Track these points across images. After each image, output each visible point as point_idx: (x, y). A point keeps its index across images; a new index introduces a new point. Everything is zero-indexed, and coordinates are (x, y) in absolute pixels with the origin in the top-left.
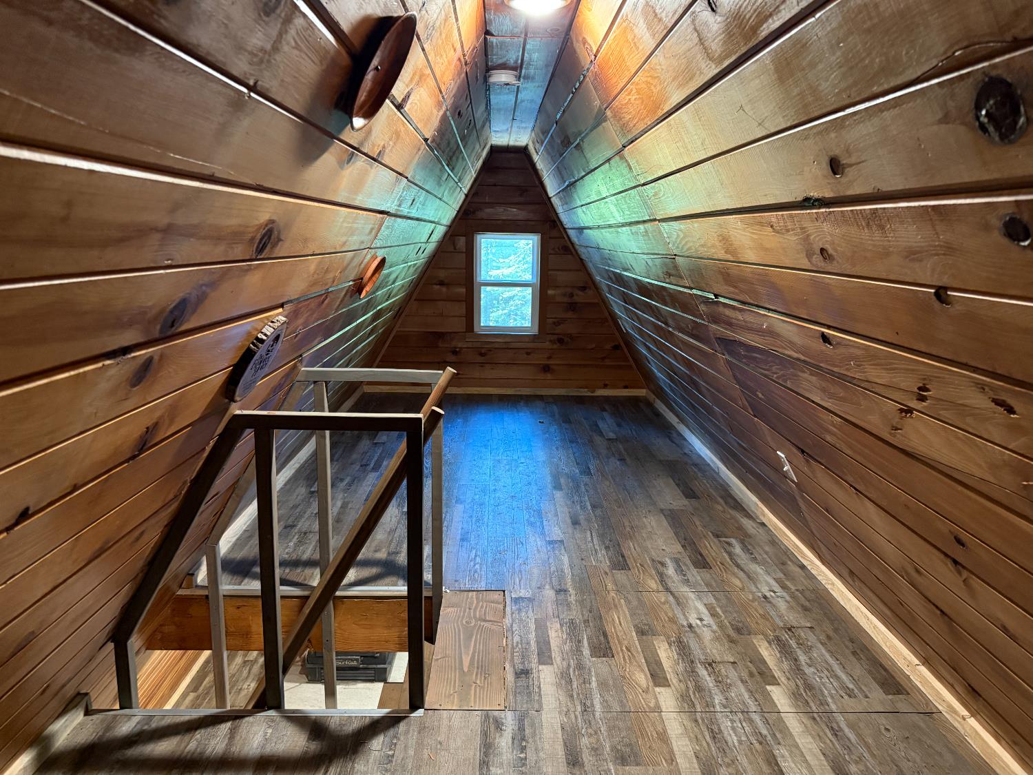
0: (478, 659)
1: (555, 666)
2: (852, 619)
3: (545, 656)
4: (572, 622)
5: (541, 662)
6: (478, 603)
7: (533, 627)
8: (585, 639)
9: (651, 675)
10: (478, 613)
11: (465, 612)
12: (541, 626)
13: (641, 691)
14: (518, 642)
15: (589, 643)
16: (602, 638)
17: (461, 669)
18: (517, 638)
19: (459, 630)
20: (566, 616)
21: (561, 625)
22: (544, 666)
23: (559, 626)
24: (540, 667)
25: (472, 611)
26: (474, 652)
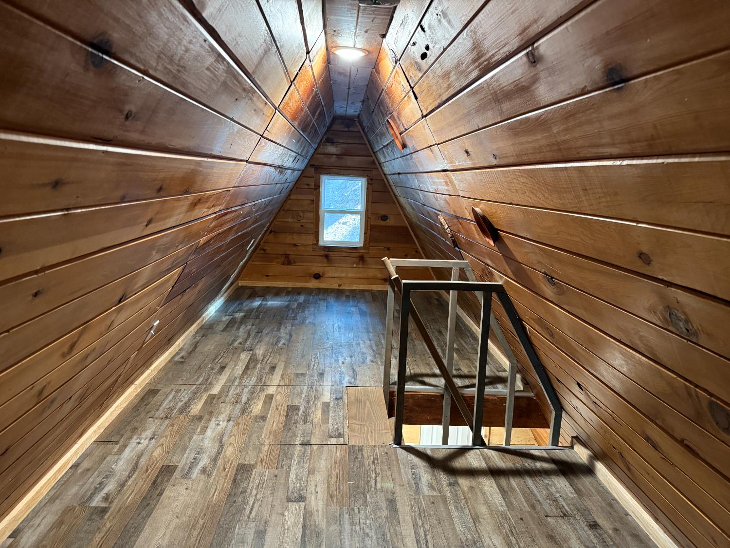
0: (362, 405)
1: (321, 402)
2: (114, 421)
3: (326, 406)
4: (305, 423)
5: (329, 403)
6: (367, 436)
7: (330, 420)
8: (300, 413)
9: (272, 398)
10: (366, 429)
11: (375, 430)
12: (325, 420)
13: (282, 393)
14: (340, 411)
15: (299, 412)
16: (290, 414)
17: (370, 401)
18: (341, 413)
19: (375, 419)
20: (308, 426)
21: (312, 420)
22: (327, 401)
23: (314, 420)
24: (329, 401)
25: (370, 431)
26: (364, 409)
